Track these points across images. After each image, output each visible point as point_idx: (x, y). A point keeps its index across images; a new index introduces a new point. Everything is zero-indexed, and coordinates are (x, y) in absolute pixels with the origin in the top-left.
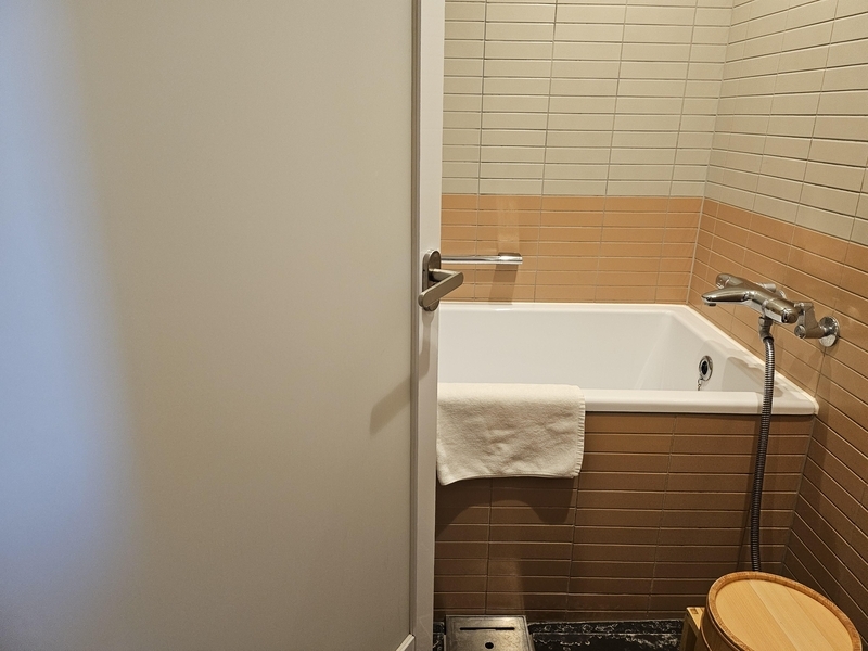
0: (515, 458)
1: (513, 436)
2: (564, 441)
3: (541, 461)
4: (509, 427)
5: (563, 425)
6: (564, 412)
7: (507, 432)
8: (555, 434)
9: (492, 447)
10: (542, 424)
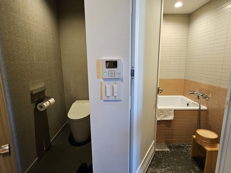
0: (164, 117)
1: (163, 114)
2: (171, 114)
3: (167, 118)
4: (163, 112)
5: (170, 112)
6: (171, 110)
7: (162, 113)
8: (169, 113)
9: (160, 116)
10: (167, 112)
